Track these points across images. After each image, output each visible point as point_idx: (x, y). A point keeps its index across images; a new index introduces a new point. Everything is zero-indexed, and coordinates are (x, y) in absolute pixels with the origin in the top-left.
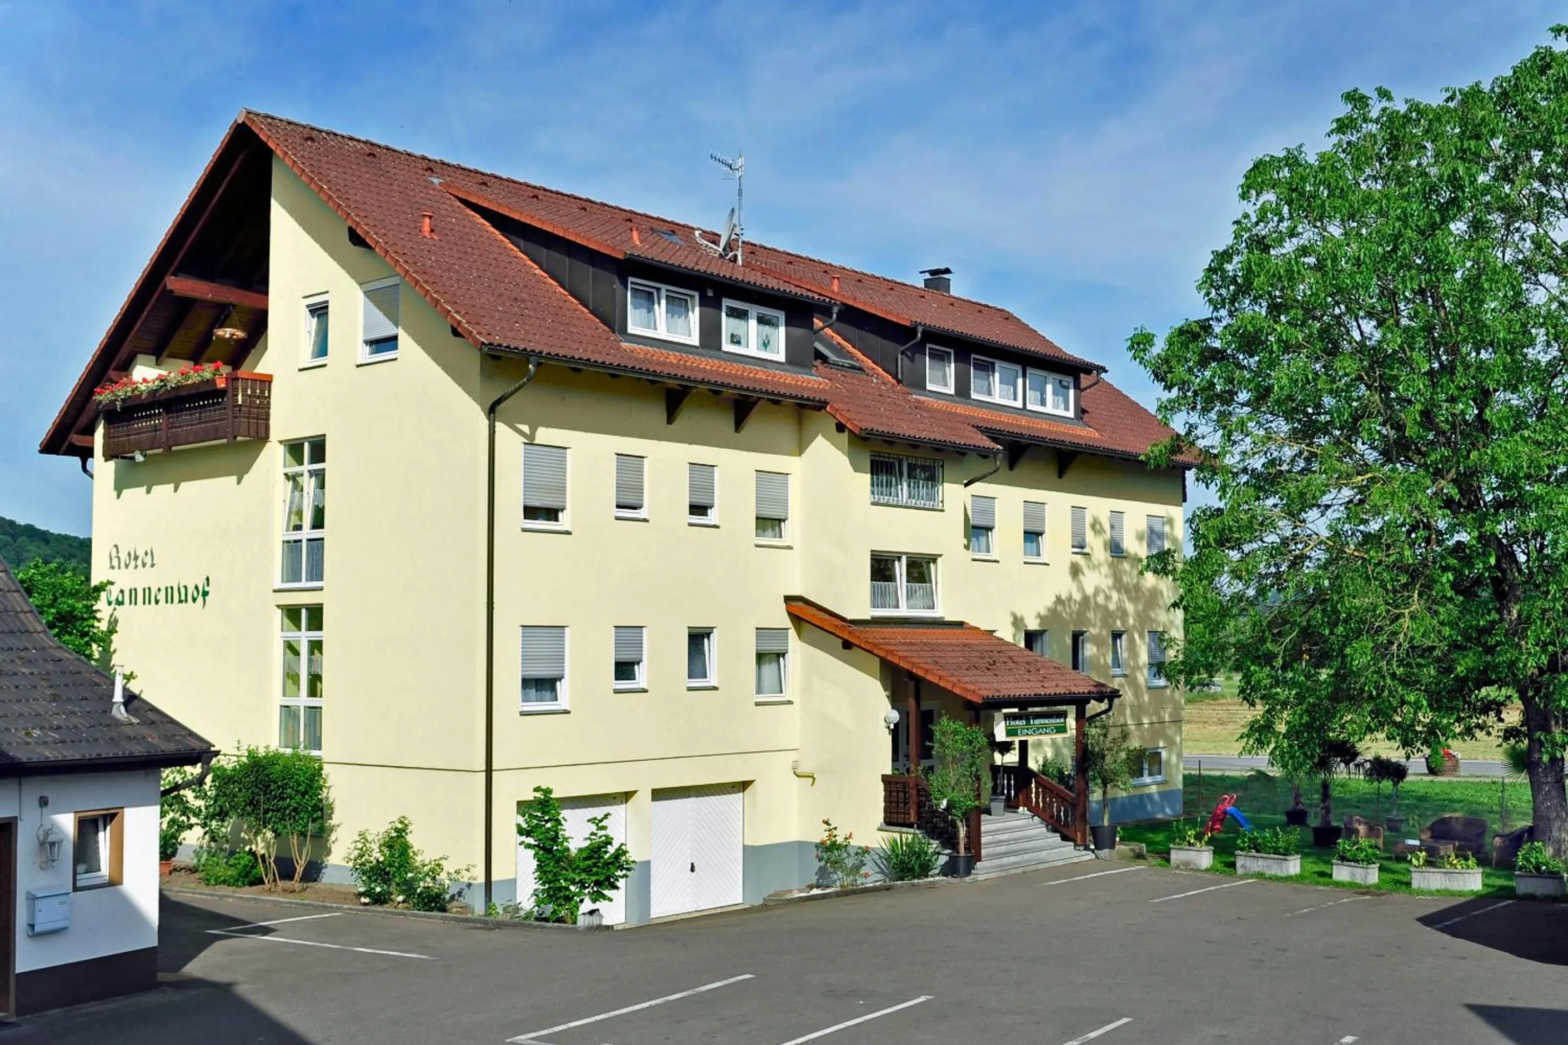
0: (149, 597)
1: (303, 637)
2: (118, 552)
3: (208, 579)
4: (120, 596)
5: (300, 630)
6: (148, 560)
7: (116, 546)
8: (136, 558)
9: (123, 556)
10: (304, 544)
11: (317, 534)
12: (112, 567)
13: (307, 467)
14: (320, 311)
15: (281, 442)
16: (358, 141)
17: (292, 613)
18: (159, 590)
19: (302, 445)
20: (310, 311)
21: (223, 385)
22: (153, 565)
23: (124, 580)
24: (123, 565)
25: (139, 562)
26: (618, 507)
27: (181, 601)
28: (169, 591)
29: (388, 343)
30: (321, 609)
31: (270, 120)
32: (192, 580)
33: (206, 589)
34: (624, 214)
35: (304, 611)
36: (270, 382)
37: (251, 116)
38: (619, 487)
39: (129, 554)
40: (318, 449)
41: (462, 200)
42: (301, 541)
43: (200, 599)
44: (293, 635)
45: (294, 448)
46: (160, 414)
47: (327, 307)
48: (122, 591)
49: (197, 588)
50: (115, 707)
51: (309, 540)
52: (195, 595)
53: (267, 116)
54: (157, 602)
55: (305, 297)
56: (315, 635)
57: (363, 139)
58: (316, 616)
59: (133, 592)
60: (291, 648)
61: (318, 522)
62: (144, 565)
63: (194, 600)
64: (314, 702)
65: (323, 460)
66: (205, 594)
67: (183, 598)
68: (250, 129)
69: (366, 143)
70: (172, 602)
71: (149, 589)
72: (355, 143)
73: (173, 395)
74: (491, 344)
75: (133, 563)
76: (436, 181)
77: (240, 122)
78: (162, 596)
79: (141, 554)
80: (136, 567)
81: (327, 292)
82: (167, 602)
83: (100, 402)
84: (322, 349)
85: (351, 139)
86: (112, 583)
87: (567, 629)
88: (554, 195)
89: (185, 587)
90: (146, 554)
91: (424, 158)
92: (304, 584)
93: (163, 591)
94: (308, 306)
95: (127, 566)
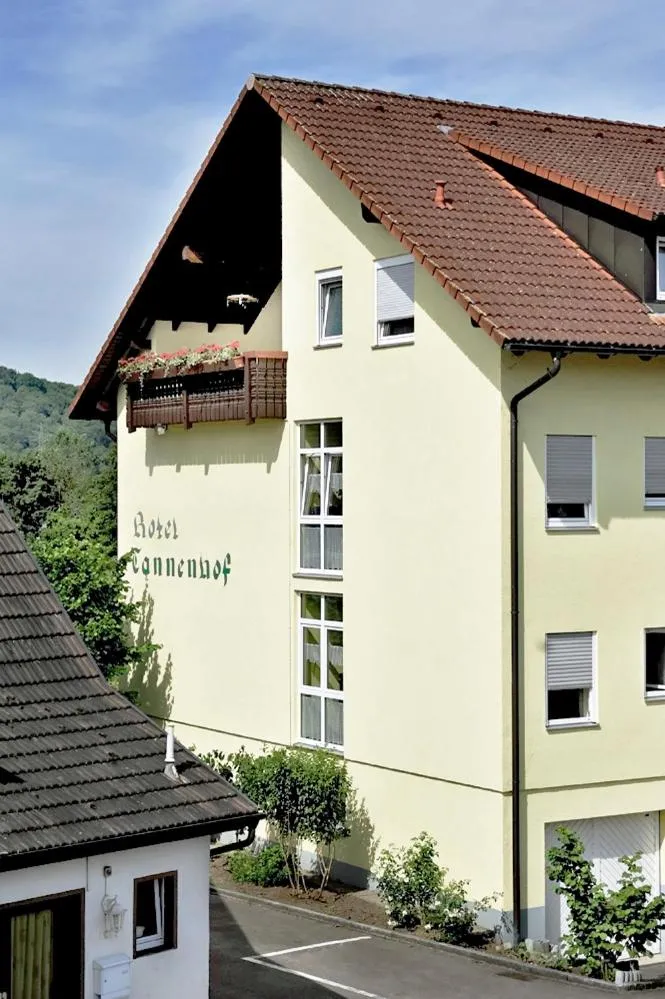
0: (172, 568)
1: (323, 625)
2: (142, 521)
3: (228, 556)
4: (145, 564)
5: (320, 619)
6: (171, 531)
7: (140, 514)
8: (160, 528)
9: (147, 525)
10: (322, 527)
11: (335, 520)
12: (137, 535)
13: (322, 450)
14: (332, 287)
15: (296, 422)
16: (365, 92)
17: (311, 602)
18: (182, 562)
19: (319, 425)
20: (323, 285)
21: (241, 365)
22: (175, 537)
23: (150, 548)
24: (147, 533)
25: (163, 533)
26: (647, 495)
27: (203, 576)
28: (192, 563)
29: (404, 325)
30: (341, 599)
31: (278, 84)
32: (214, 556)
33: (228, 566)
34: (643, 132)
35: (323, 600)
36: (285, 360)
37: (260, 82)
38: (649, 474)
39: (153, 523)
40: (335, 432)
41: (473, 151)
42: (319, 526)
43: (222, 575)
44: (311, 622)
45: (311, 430)
46: (180, 389)
47: (341, 282)
48: (147, 560)
49: (218, 564)
50: (167, 767)
51: (326, 526)
52: (217, 572)
53: (275, 79)
54: (180, 574)
55: (317, 272)
56: (334, 625)
57: (370, 88)
58: (336, 606)
59: (158, 562)
60: (310, 637)
61: (336, 508)
62: (167, 536)
63: (216, 576)
64: (335, 694)
65: (339, 443)
66: (227, 571)
67: (205, 573)
68: (259, 97)
69: (373, 93)
70: (195, 576)
71: (173, 560)
72: (361, 95)
73: (193, 373)
74: (514, 340)
75: (156, 533)
76: (445, 129)
77: (250, 88)
78: (185, 569)
79: (164, 524)
80: (160, 536)
81: (341, 267)
82: (190, 575)
83: (124, 375)
84: (335, 326)
85: (358, 91)
86: (138, 551)
87: (595, 638)
88: (567, 123)
89: (207, 562)
90: (169, 524)
91: (431, 101)
92: (322, 571)
93: (186, 564)
94: (321, 281)
95: (151, 535)
